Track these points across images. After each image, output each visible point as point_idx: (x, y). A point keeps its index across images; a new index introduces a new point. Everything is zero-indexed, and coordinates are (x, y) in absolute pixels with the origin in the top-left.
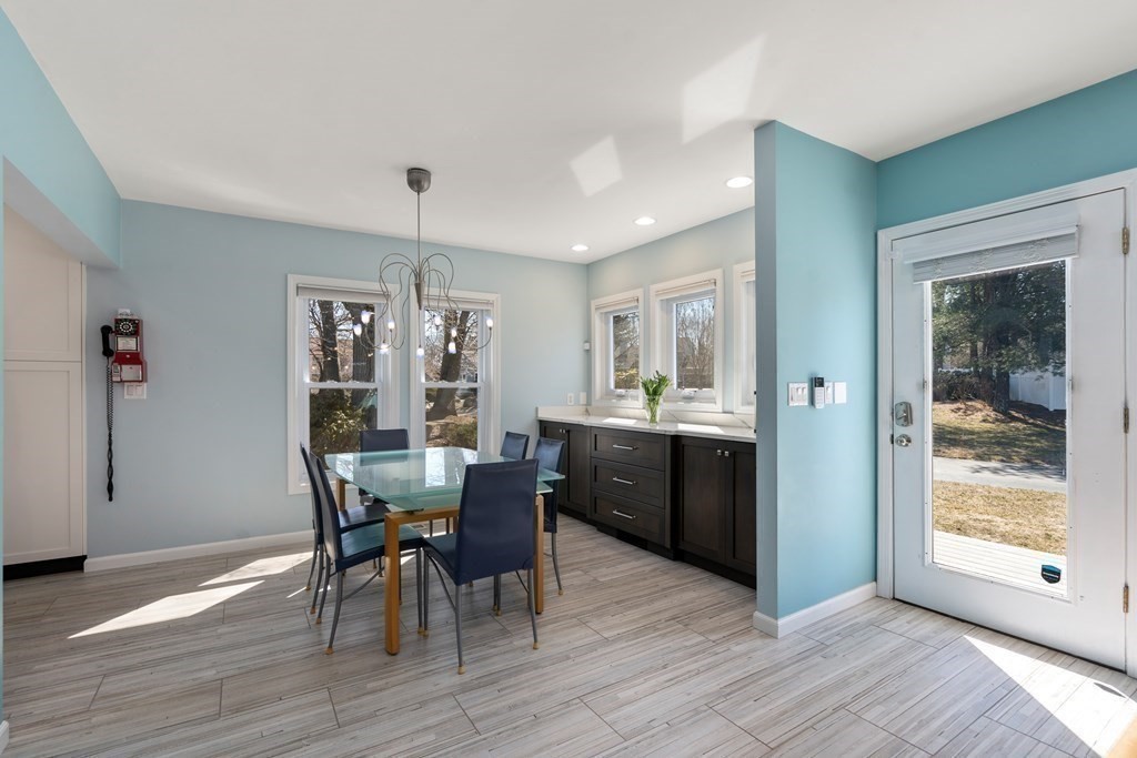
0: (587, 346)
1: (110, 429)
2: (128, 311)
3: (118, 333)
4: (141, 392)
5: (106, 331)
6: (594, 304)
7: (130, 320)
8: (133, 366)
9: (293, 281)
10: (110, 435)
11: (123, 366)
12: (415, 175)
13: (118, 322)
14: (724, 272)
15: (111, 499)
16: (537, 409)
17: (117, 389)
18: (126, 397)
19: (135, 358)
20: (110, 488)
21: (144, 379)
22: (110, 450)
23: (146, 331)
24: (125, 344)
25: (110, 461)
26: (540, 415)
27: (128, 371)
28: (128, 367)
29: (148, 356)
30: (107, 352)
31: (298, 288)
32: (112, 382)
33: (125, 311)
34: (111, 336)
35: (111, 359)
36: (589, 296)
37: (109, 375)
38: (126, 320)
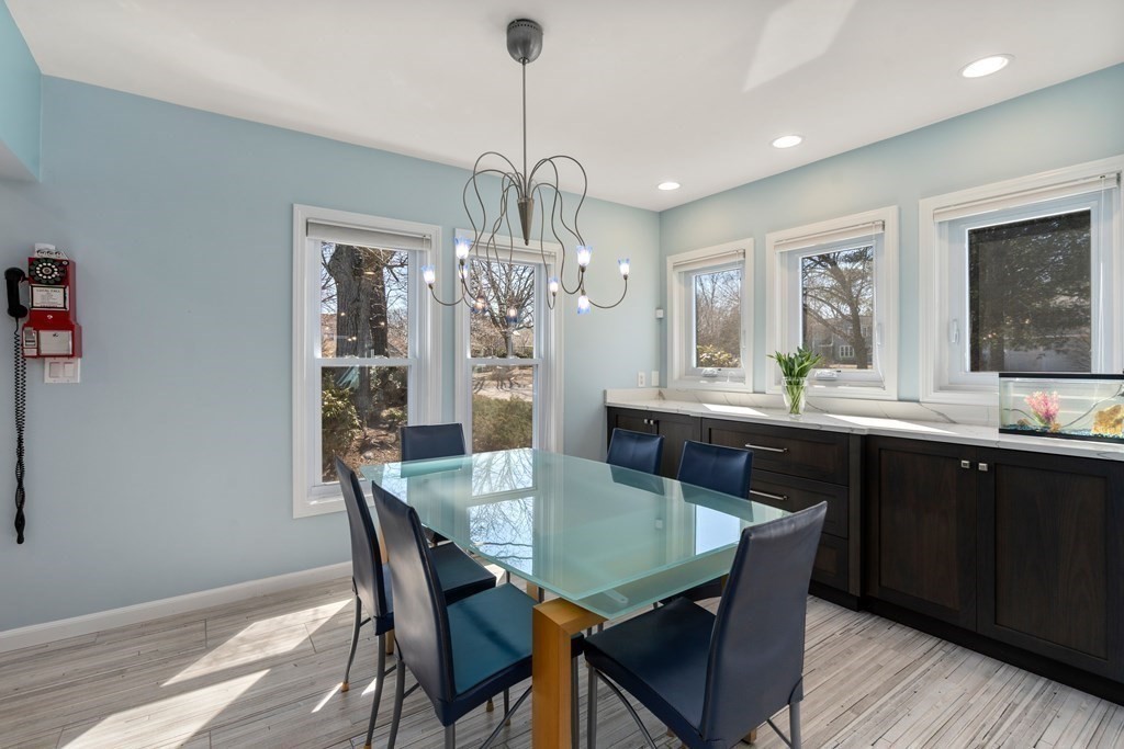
0: (660, 314)
1: (20, 430)
2: (52, 248)
3: (34, 280)
4: (73, 371)
5: (13, 276)
6: (670, 261)
7: (54, 261)
8: (59, 333)
9: (301, 214)
10: (20, 440)
11: (42, 333)
12: (522, 31)
13: (33, 262)
14: (900, 209)
15: (20, 540)
16: (605, 393)
17: (32, 369)
18: (48, 380)
19: (62, 320)
20: (20, 523)
21: (75, 353)
22: (20, 463)
23: (81, 278)
24: (45, 298)
25: (20, 481)
26: (608, 401)
27: (52, 341)
28: (51, 333)
29: (84, 317)
30: (16, 310)
31: (307, 223)
32: (24, 357)
33: (46, 247)
34: (22, 286)
35: (22, 322)
36: (663, 252)
37: (18, 347)
38: (46, 260)
